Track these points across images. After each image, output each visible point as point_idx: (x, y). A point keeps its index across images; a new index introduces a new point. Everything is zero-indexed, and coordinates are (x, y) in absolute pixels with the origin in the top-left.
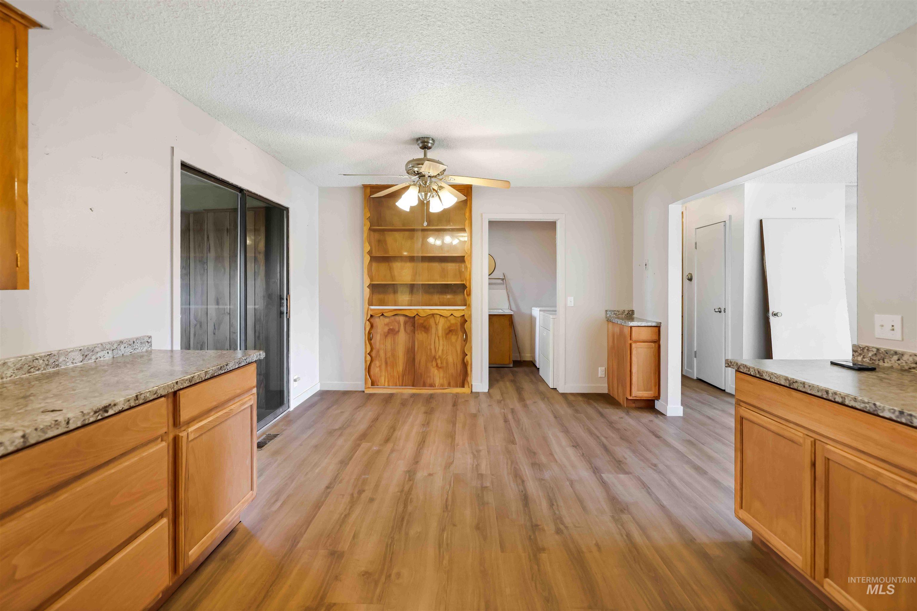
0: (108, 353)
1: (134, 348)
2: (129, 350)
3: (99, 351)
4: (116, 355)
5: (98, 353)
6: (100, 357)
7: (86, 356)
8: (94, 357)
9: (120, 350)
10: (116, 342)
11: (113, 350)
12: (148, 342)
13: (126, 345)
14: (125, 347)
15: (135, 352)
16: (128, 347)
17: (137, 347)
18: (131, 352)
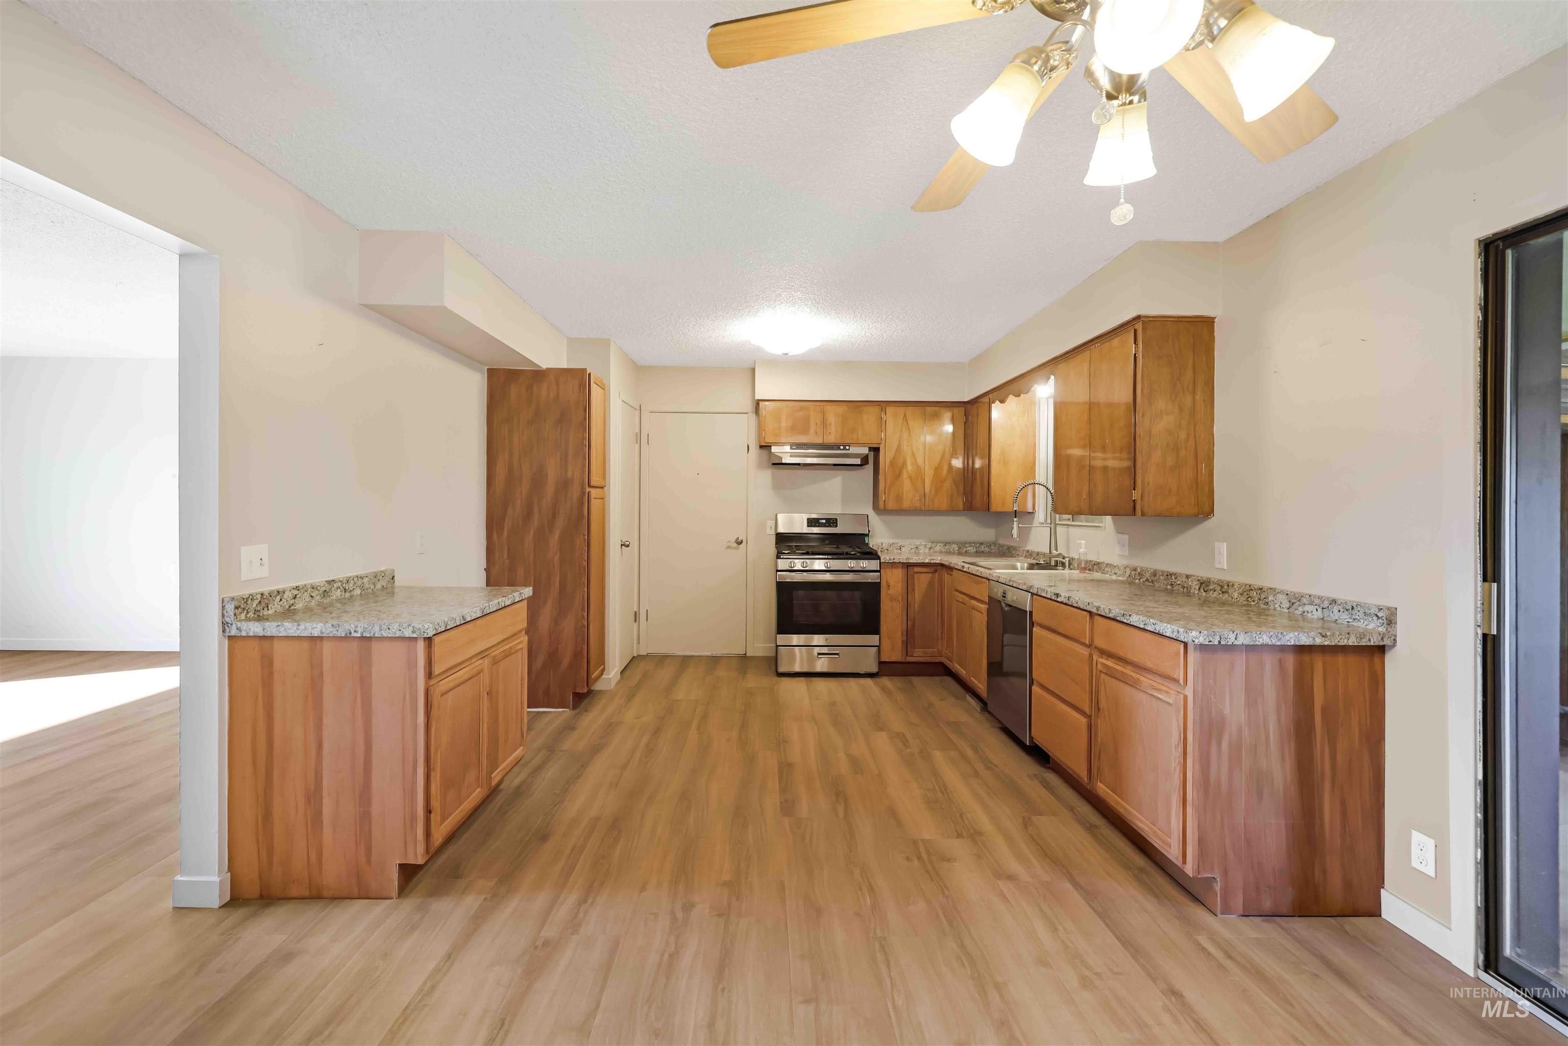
0: (1317, 610)
1: (1354, 617)
2: (1345, 617)
3: (1307, 604)
4: (1327, 617)
5: (1305, 605)
6: (1308, 612)
7: (1293, 604)
8: (1301, 609)
9: (1332, 612)
10: (1328, 598)
11: (1323, 608)
12: (1377, 616)
13: (1340, 608)
14: (1339, 611)
15: (1355, 624)
16: (1343, 612)
17: (1358, 618)
18: (1348, 622)
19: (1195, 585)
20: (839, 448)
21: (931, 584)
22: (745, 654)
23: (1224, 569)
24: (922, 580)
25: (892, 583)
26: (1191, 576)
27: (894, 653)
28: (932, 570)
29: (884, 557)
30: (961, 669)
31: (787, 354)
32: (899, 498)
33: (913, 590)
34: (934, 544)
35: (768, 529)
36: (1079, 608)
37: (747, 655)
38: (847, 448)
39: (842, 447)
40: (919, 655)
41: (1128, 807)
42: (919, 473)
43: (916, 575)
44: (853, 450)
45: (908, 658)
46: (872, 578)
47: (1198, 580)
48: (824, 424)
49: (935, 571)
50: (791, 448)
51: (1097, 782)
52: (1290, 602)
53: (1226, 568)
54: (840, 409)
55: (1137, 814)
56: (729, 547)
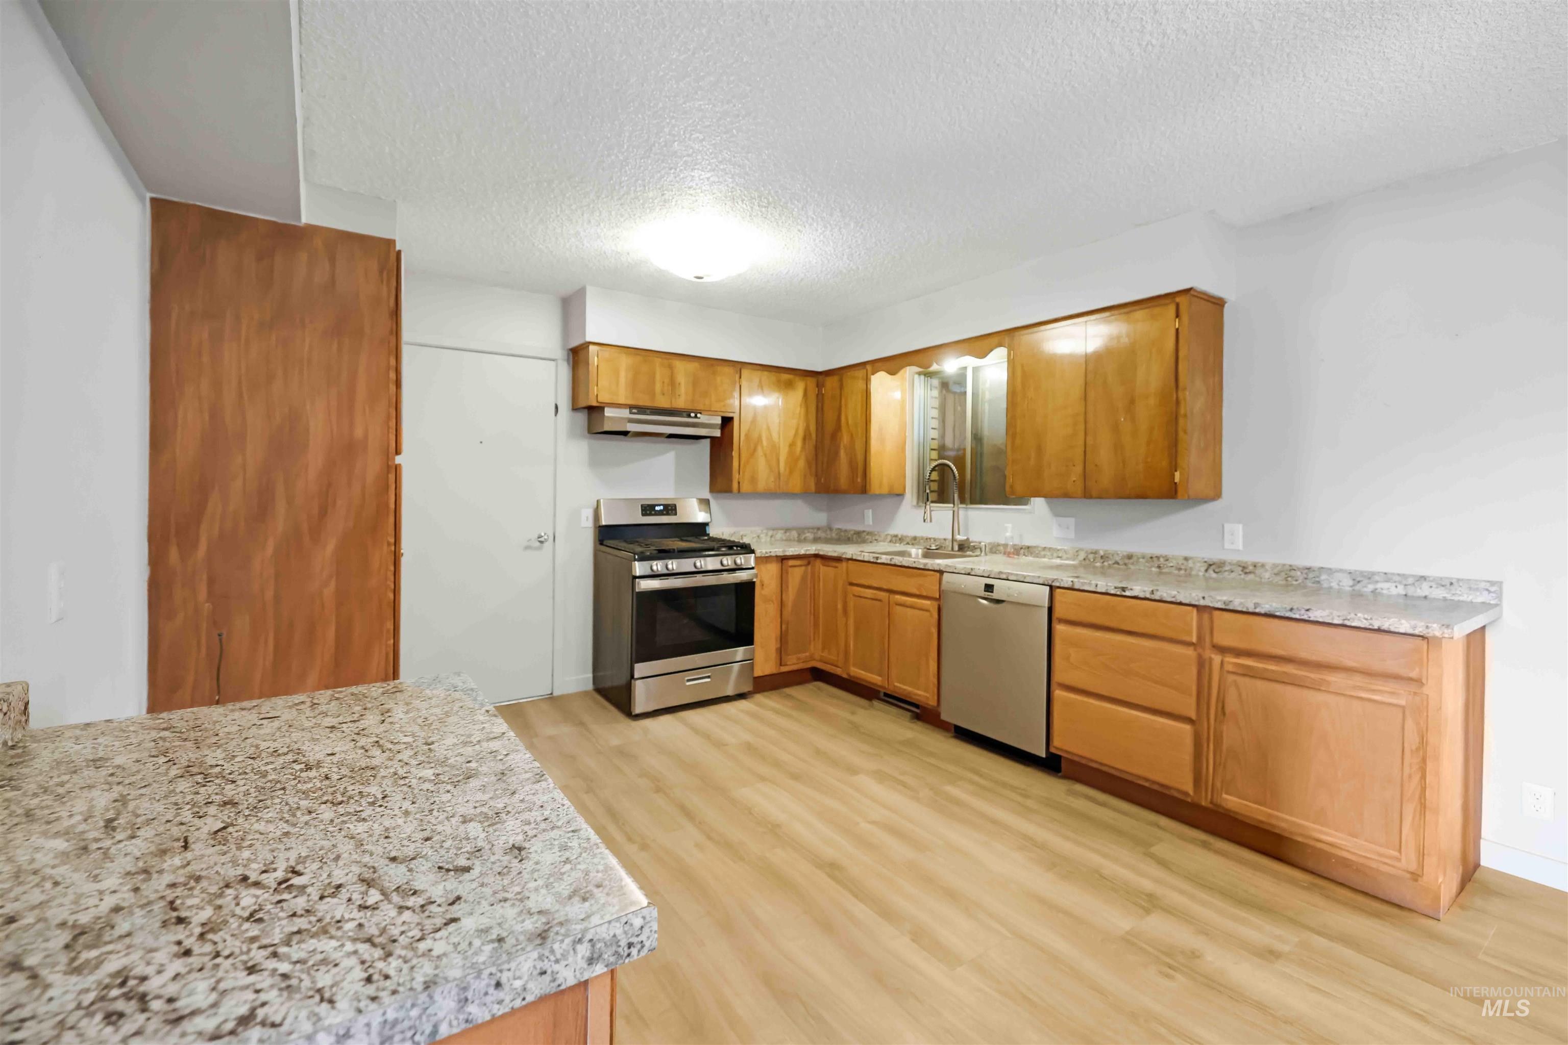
0: (1396, 586)
1: (1453, 592)
2: (1439, 593)
3: (1381, 581)
5: (1377, 582)
7: (1359, 582)
8: (1371, 586)
9: (1420, 588)
13: (1432, 584)
14: (1431, 587)
15: (1454, 598)
16: (1437, 587)
17: (1460, 593)
19: (1199, 569)
20: (689, 416)
21: (804, 579)
22: (551, 694)
23: (1239, 550)
24: (796, 574)
25: (766, 582)
26: (1191, 558)
27: (765, 665)
28: (803, 562)
29: (759, 552)
30: (869, 675)
31: (701, 278)
32: (753, 480)
33: (787, 587)
34: (775, 532)
35: (584, 518)
36: (1180, 604)
37: (555, 694)
38: (699, 415)
39: (693, 415)
40: (793, 663)
41: (1294, 819)
42: (774, 448)
43: (790, 570)
44: (703, 418)
45: (782, 667)
46: (743, 576)
47: (1205, 562)
48: (673, 383)
49: (809, 563)
50: (631, 413)
51: (1222, 794)
52: (1354, 580)
53: (1241, 548)
54: (693, 366)
55: (1312, 825)
56: (527, 548)
